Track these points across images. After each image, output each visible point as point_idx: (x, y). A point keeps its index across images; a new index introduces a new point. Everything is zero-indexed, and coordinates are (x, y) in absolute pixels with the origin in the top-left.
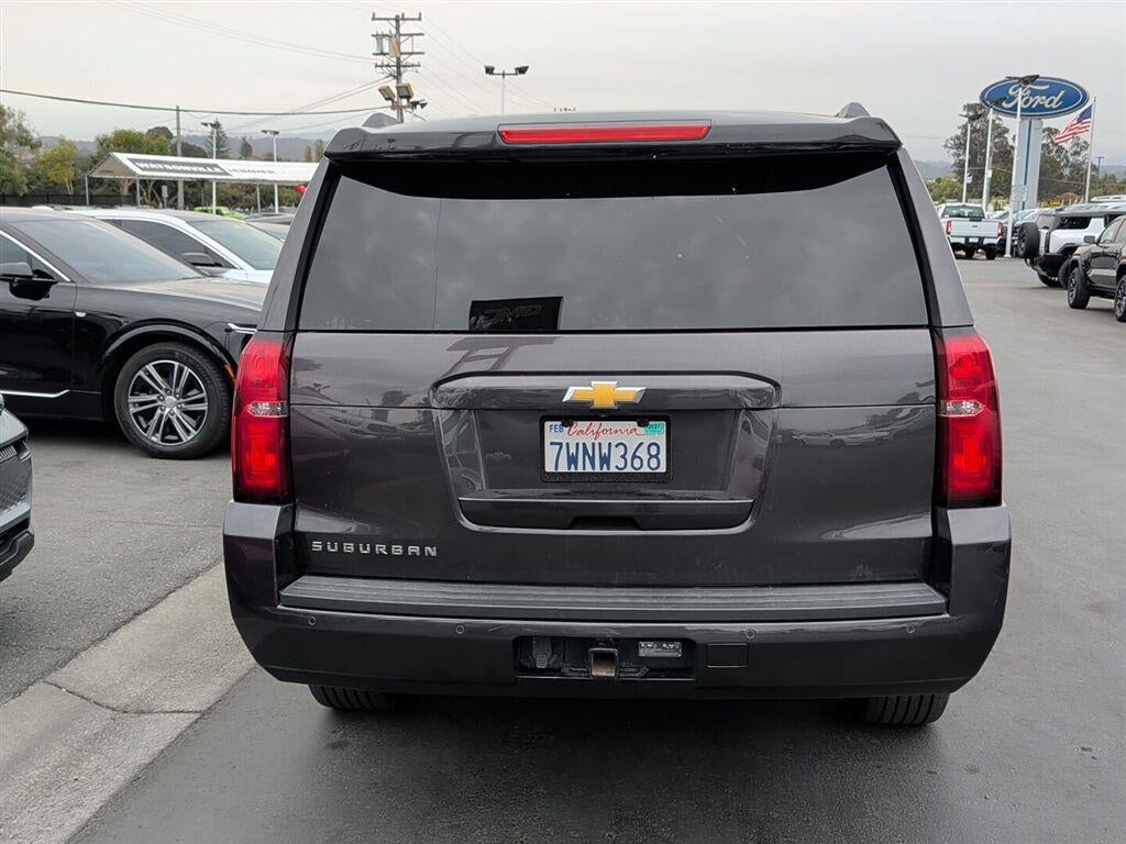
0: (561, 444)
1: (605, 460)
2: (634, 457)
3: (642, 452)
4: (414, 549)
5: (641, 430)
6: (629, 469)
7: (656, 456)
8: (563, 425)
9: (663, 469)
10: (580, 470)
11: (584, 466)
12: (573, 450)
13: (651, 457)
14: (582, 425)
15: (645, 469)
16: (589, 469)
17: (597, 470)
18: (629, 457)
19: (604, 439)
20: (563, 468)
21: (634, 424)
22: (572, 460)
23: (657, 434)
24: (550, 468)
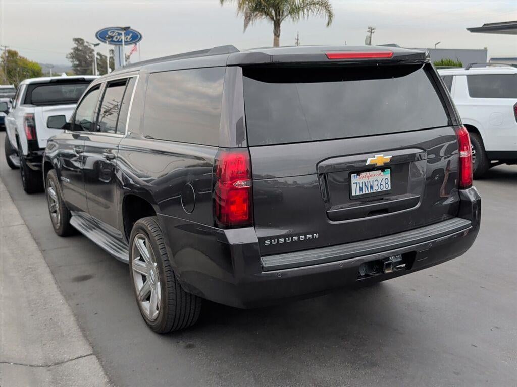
0: (357, 183)
1: (372, 187)
2: (381, 185)
3: (383, 183)
4: (309, 236)
5: (382, 173)
6: (379, 190)
7: (387, 183)
8: (358, 175)
9: (390, 188)
10: (364, 193)
11: (365, 192)
12: (361, 185)
13: (386, 184)
14: (363, 174)
15: (384, 189)
16: (367, 192)
17: (369, 192)
18: (379, 185)
19: (371, 179)
20: (358, 193)
21: (380, 171)
22: (361, 189)
23: (387, 175)
24: (354, 194)
